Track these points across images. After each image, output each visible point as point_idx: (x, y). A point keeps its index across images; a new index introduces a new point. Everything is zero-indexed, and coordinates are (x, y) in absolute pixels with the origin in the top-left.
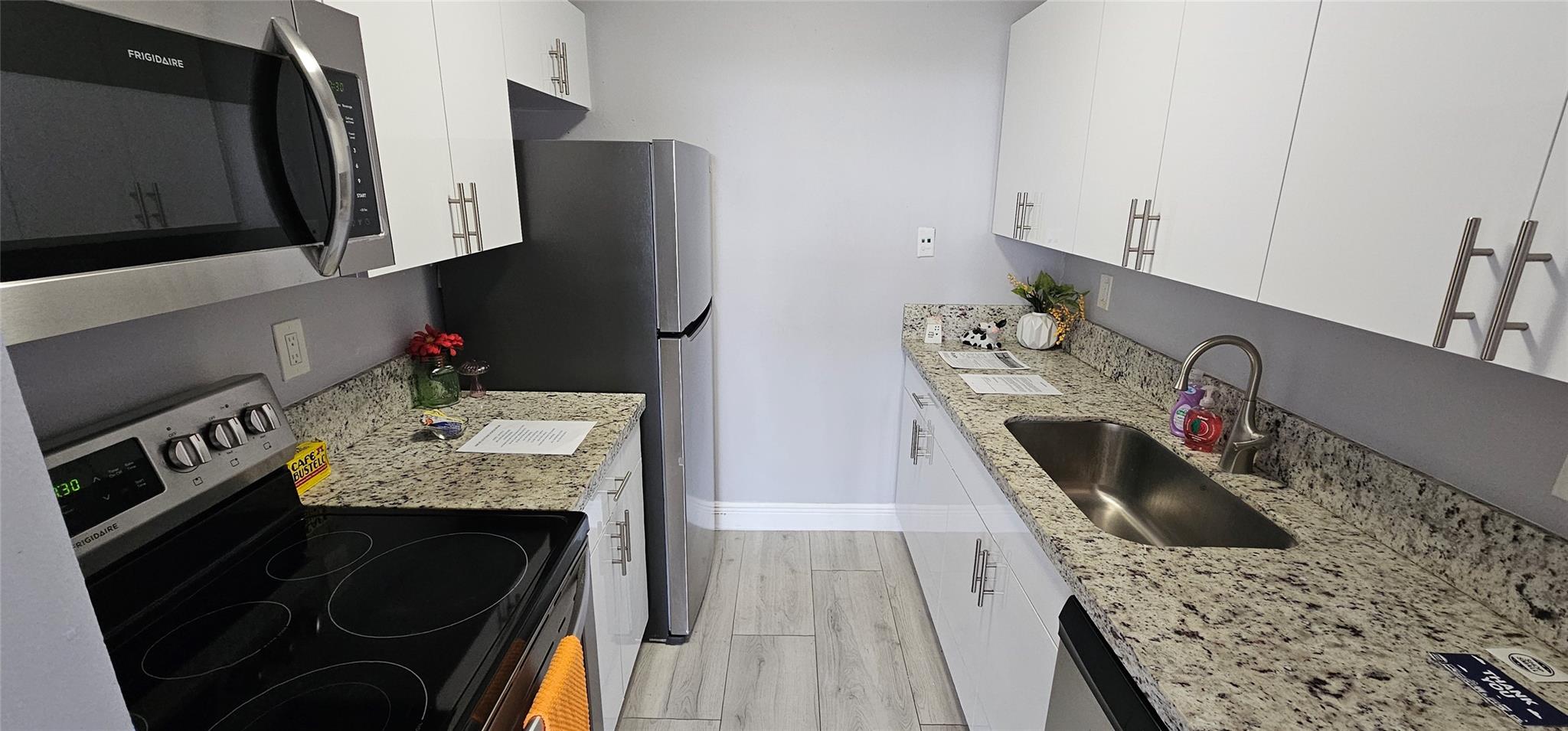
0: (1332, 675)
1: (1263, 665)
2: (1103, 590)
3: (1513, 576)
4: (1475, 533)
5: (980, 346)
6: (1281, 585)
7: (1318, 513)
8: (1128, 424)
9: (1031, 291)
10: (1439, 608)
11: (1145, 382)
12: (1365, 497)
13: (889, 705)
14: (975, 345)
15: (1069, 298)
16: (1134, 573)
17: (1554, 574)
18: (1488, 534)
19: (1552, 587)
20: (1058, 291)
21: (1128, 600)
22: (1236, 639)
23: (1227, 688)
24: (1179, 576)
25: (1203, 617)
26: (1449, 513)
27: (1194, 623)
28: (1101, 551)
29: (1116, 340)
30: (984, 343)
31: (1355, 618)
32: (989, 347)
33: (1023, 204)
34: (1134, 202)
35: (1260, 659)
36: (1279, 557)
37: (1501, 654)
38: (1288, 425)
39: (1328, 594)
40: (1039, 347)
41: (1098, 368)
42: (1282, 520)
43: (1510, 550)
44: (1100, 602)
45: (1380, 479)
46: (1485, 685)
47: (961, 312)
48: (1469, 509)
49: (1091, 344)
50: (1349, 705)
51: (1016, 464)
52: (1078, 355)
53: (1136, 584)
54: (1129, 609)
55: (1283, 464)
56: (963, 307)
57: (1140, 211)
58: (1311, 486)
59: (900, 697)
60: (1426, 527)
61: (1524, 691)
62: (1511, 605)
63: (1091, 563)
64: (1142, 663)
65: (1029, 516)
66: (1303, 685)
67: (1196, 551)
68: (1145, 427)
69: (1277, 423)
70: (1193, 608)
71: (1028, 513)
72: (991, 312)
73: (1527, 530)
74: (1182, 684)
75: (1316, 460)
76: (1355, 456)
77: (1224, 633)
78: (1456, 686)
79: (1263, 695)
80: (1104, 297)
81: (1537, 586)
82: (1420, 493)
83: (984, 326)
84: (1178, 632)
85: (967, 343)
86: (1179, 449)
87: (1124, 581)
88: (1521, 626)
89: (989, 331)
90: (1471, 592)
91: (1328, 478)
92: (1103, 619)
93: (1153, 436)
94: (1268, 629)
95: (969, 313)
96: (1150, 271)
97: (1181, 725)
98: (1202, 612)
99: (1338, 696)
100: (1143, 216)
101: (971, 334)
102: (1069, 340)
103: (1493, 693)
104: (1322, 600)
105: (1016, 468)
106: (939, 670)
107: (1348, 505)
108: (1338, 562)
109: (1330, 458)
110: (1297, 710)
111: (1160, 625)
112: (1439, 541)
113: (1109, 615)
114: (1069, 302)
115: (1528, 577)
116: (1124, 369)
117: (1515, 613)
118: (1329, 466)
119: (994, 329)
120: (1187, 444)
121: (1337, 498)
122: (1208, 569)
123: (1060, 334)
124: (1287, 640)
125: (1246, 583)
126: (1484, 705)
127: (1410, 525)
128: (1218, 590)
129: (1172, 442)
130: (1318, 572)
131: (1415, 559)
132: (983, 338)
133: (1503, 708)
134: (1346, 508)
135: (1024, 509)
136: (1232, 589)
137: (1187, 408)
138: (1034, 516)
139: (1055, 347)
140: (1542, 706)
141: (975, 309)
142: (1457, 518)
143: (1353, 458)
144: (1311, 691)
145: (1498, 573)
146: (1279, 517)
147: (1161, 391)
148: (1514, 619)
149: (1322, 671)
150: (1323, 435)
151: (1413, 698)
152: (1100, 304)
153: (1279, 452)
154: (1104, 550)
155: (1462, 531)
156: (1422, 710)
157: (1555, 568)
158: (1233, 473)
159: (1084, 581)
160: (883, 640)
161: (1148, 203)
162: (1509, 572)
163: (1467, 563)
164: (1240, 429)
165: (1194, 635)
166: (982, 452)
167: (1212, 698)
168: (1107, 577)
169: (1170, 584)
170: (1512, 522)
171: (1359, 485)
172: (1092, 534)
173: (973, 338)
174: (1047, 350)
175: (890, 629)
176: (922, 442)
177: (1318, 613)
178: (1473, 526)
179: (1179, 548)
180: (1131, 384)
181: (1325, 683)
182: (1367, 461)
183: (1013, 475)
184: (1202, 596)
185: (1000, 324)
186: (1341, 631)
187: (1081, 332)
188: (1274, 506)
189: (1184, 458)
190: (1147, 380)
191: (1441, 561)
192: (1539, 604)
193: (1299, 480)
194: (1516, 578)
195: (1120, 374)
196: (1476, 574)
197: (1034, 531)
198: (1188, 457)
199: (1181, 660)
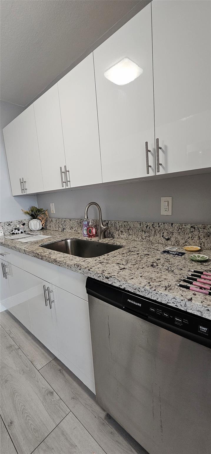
0: (153, 263)
1: (142, 267)
2: (97, 269)
3: (161, 234)
4: (152, 229)
5: (18, 233)
6: (129, 253)
7: (123, 240)
8: (73, 238)
9: (31, 212)
10: (154, 246)
11: (71, 228)
12: (131, 232)
13: (24, 373)
14: (16, 233)
15: (43, 212)
16: (101, 263)
17: (167, 230)
18: (154, 228)
19: (167, 233)
20: (39, 211)
21: (105, 269)
22: (132, 265)
23: (141, 275)
24: (110, 259)
25: (122, 264)
26: (147, 227)
27: (122, 267)
28: (89, 262)
29: (60, 220)
30: (20, 232)
31: (146, 252)
32: (22, 233)
33: (22, 182)
34: (61, 168)
35: (140, 266)
36: (124, 249)
37: (167, 249)
38: (110, 223)
39: (138, 251)
40: (38, 229)
41: (57, 230)
42: (118, 244)
43: (159, 229)
44: (99, 272)
45: (132, 226)
46: (171, 254)
47: (8, 224)
48: (150, 224)
49: (52, 224)
50: (160, 266)
51: (50, 253)
52: (50, 229)
53: (103, 265)
54: (106, 270)
55: (111, 233)
56: (9, 222)
57: (63, 170)
58: (119, 235)
59: (27, 367)
60: (144, 232)
61: (176, 252)
62: (162, 241)
63: (89, 265)
64: (119, 279)
65: (63, 263)
66: (151, 267)
67: (109, 254)
68: (77, 237)
69: (107, 224)
70: (119, 264)
71: (62, 263)
72: (19, 222)
73: (160, 223)
74: (132, 279)
75: (118, 228)
76: (126, 223)
77: (129, 265)
78: (168, 256)
79: (147, 272)
80: (53, 208)
81: (165, 234)
82: (140, 225)
83: (18, 226)
84: (121, 270)
85: (13, 233)
86: (88, 239)
87: (100, 265)
88: (165, 244)
89: (20, 227)
90: (155, 242)
91: (122, 232)
92: (102, 276)
93: (80, 238)
94: (135, 261)
95: (11, 224)
96: (70, 186)
97: (139, 288)
98: (121, 264)
99: (157, 266)
100: (64, 172)
101: (14, 230)
102: (46, 226)
103: (173, 254)
104: (138, 252)
105: (50, 254)
106: (37, 347)
107: (128, 235)
108: (134, 246)
109: (121, 227)
110: (155, 272)
111: (116, 270)
112: (147, 234)
113: (103, 274)
114: (43, 213)
115: (163, 233)
116: (65, 227)
117: (164, 242)
118: (121, 228)
119: (22, 226)
120: (89, 237)
121: (125, 235)
122: (115, 256)
123: (43, 224)
124: (140, 261)
125: (123, 255)
126: (174, 256)
127: (140, 234)
128: (120, 258)
129: (85, 238)
130: (133, 248)
131: (144, 241)
132: (19, 230)
133: (177, 255)
134: (127, 237)
135: (60, 263)
136: (122, 257)
137: (86, 228)
138: (65, 262)
139: (43, 228)
140: (180, 253)
141: (13, 222)
142: (148, 227)
143: (126, 224)
144: (153, 267)
145: (158, 235)
146: (117, 243)
147: (76, 228)
148: (164, 243)
149: (150, 263)
150: (118, 222)
151: (166, 260)
152: (52, 212)
153: (110, 231)
154: (89, 261)
155: (150, 230)
156: (169, 261)
157: (167, 229)
158: (103, 239)
159: (90, 270)
160: (12, 351)
161: (65, 167)
162: (160, 234)
163: (153, 236)
164: (101, 228)
165: (124, 268)
166: (36, 255)
167: (140, 278)
168: (95, 266)
169: (110, 262)
170: (157, 223)
171: (128, 230)
172: (84, 260)
173: (15, 231)
174: (40, 230)
175: (14, 346)
176: (7, 270)
177: (139, 255)
178: (151, 228)
179: (105, 255)
180: (68, 230)
181: (153, 265)
182: (128, 223)
183: (51, 256)
184: (118, 261)
185: (24, 224)
186: (146, 256)
187: (48, 222)
188: (115, 241)
189: (90, 240)
190: (72, 227)
191: (148, 239)
192: (167, 238)
193: (116, 236)
194: (161, 235)
195: (64, 229)
196: (155, 238)
197: (66, 267)
198: (91, 240)
199: (127, 274)
